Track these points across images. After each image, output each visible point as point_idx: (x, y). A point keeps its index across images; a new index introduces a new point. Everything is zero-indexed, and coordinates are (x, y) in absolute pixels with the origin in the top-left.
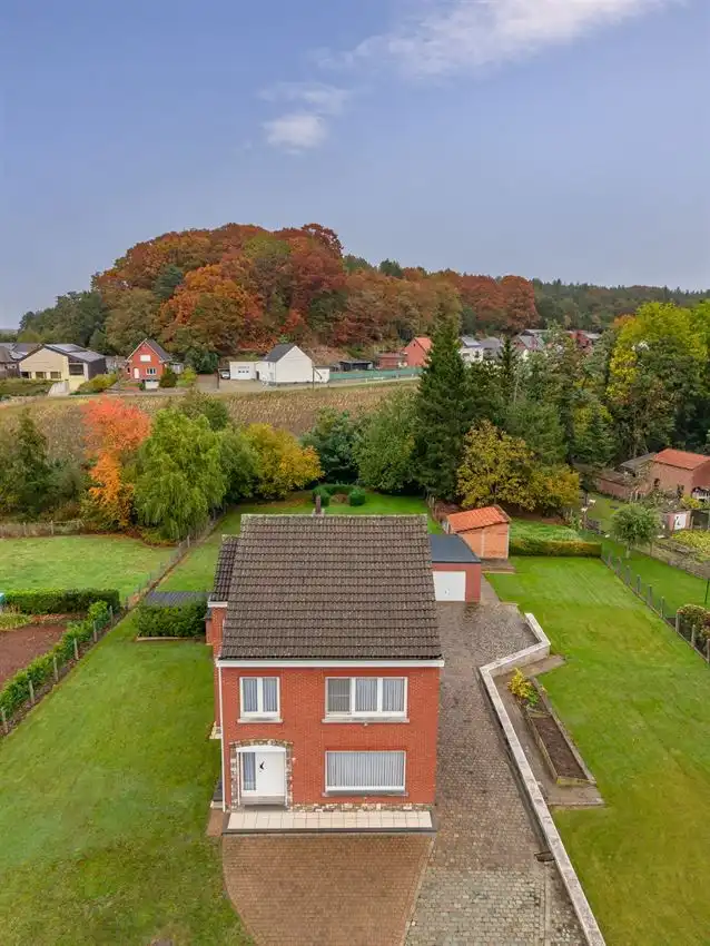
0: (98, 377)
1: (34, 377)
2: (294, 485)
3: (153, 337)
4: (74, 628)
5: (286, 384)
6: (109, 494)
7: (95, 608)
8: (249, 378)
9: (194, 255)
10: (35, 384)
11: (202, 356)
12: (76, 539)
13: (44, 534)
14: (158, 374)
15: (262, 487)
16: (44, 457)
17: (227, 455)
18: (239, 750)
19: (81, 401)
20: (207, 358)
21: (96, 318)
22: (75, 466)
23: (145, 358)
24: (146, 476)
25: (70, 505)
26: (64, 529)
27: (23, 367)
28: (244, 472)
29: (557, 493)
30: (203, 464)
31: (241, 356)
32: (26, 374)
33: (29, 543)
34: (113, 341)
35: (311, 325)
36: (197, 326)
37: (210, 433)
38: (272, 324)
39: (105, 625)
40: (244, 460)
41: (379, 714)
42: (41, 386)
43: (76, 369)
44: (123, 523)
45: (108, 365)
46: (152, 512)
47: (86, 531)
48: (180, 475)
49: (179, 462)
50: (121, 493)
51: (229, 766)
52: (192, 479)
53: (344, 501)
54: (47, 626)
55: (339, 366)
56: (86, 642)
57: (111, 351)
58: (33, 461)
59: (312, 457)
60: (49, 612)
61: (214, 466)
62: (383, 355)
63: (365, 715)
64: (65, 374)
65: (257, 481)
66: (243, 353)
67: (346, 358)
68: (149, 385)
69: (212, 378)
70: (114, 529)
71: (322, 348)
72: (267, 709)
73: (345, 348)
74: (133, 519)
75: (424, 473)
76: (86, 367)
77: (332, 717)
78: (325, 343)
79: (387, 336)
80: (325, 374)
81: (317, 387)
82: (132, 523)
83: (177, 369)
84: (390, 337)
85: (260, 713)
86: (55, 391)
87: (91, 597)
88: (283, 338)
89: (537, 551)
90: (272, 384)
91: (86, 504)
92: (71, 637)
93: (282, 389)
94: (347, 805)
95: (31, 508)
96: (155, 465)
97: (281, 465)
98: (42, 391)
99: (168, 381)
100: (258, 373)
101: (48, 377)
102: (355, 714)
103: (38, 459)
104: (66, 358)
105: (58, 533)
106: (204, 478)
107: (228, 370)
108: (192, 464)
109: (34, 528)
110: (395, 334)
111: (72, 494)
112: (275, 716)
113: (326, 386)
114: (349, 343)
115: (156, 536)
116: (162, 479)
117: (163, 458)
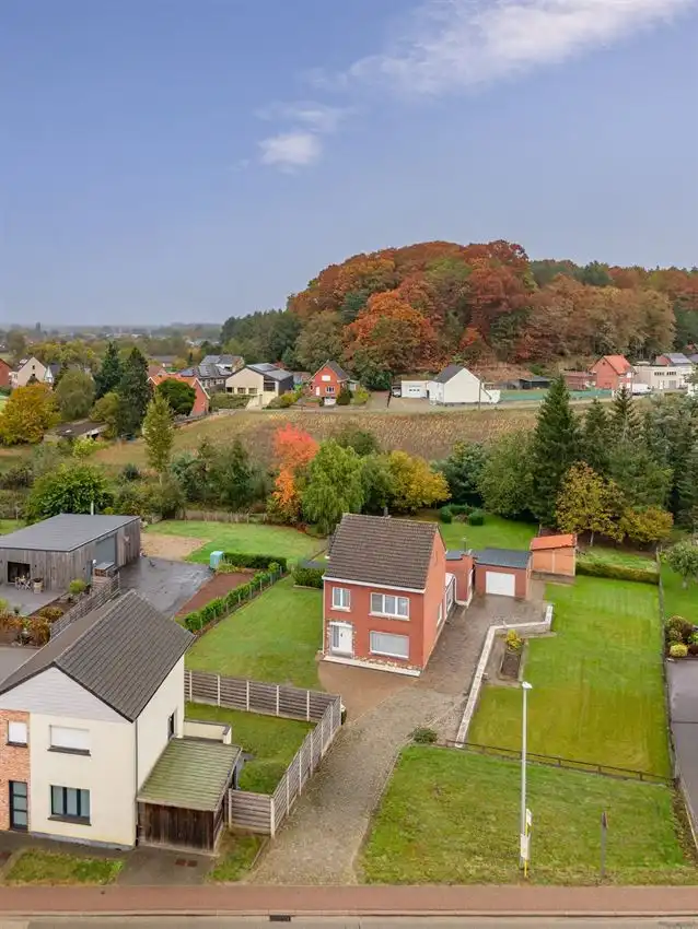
0: (286, 394)
1: (236, 391)
2: (423, 503)
3: (335, 358)
4: (261, 574)
5: (452, 404)
6: (286, 497)
7: (272, 566)
8: (419, 396)
9: (379, 278)
10: (235, 399)
11: (377, 373)
12: (263, 527)
13: (242, 521)
14: (336, 392)
15: (396, 502)
16: (245, 468)
17: (368, 474)
18: (331, 623)
19: (272, 416)
20: (381, 377)
21: (289, 336)
22: (264, 475)
23: (326, 378)
24: (310, 487)
25: (259, 504)
26: (255, 520)
27: (229, 383)
28: (381, 489)
29: (643, 528)
30: (347, 482)
31: (414, 374)
32: (230, 390)
33: (234, 526)
34: (301, 359)
35: (488, 342)
36: (374, 348)
37: (355, 459)
38: (447, 343)
39: (277, 577)
40: (381, 480)
41: (396, 615)
42: (241, 401)
43: (269, 387)
44: (293, 519)
45: (295, 380)
46: (312, 513)
47: (269, 522)
48: (332, 489)
49: (332, 479)
50: (293, 498)
51: (326, 631)
52: (340, 492)
53: (466, 519)
54: (246, 573)
55: (517, 384)
56: (266, 583)
57: (299, 368)
58: (240, 470)
59: (442, 482)
60: (247, 567)
61: (355, 483)
62: (568, 373)
63: (389, 615)
64: (260, 390)
65: (392, 497)
66: (417, 371)
67: (527, 375)
68: (329, 402)
69: (385, 395)
70: (287, 523)
71: (501, 365)
72: (344, 605)
73: (529, 365)
74: (301, 516)
75: (535, 502)
76: (277, 384)
77: (373, 613)
78: (504, 361)
79: (577, 352)
80: (495, 395)
81: (483, 408)
82: (299, 520)
83: (353, 387)
84: (580, 352)
85: (341, 607)
86: (252, 404)
87: (270, 560)
88: (457, 358)
89: (602, 573)
90: (439, 404)
91: (270, 505)
92: (258, 578)
93: (449, 409)
94: (380, 661)
95: (234, 503)
96: (316, 480)
97: (412, 486)
98: (242, 405)
99: (344, 398)
100: (428, 392)
101: (247, 392)
102: (384, 614)
103: (242, 468)
104: (262, 377)
105: (250, 522)
106: (348, 491)
107: (400, 388)
108: (341, 481)
109: (236, 517)
110: (587, 349)
111: (262, 495)
112: (347, 609)
113: (492, 407)
114: (532, 359)
115: (313, 530)
116: (320, 490)
117: (322, 476)
